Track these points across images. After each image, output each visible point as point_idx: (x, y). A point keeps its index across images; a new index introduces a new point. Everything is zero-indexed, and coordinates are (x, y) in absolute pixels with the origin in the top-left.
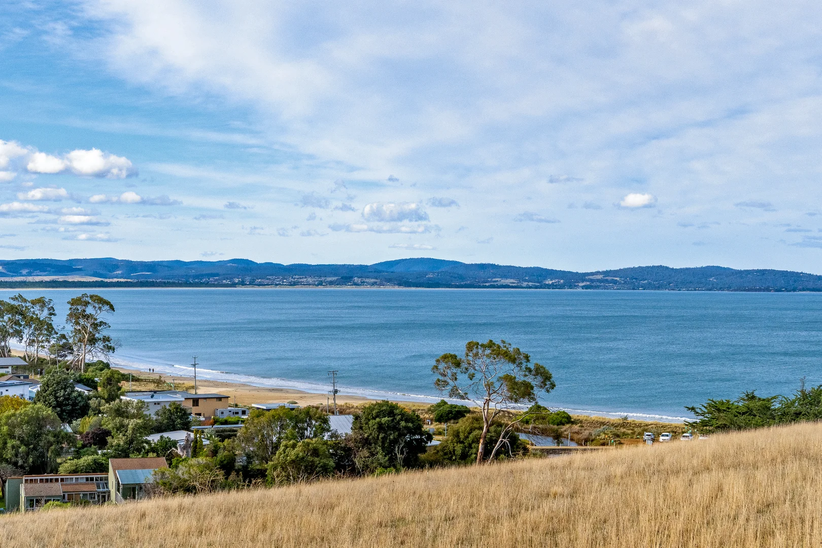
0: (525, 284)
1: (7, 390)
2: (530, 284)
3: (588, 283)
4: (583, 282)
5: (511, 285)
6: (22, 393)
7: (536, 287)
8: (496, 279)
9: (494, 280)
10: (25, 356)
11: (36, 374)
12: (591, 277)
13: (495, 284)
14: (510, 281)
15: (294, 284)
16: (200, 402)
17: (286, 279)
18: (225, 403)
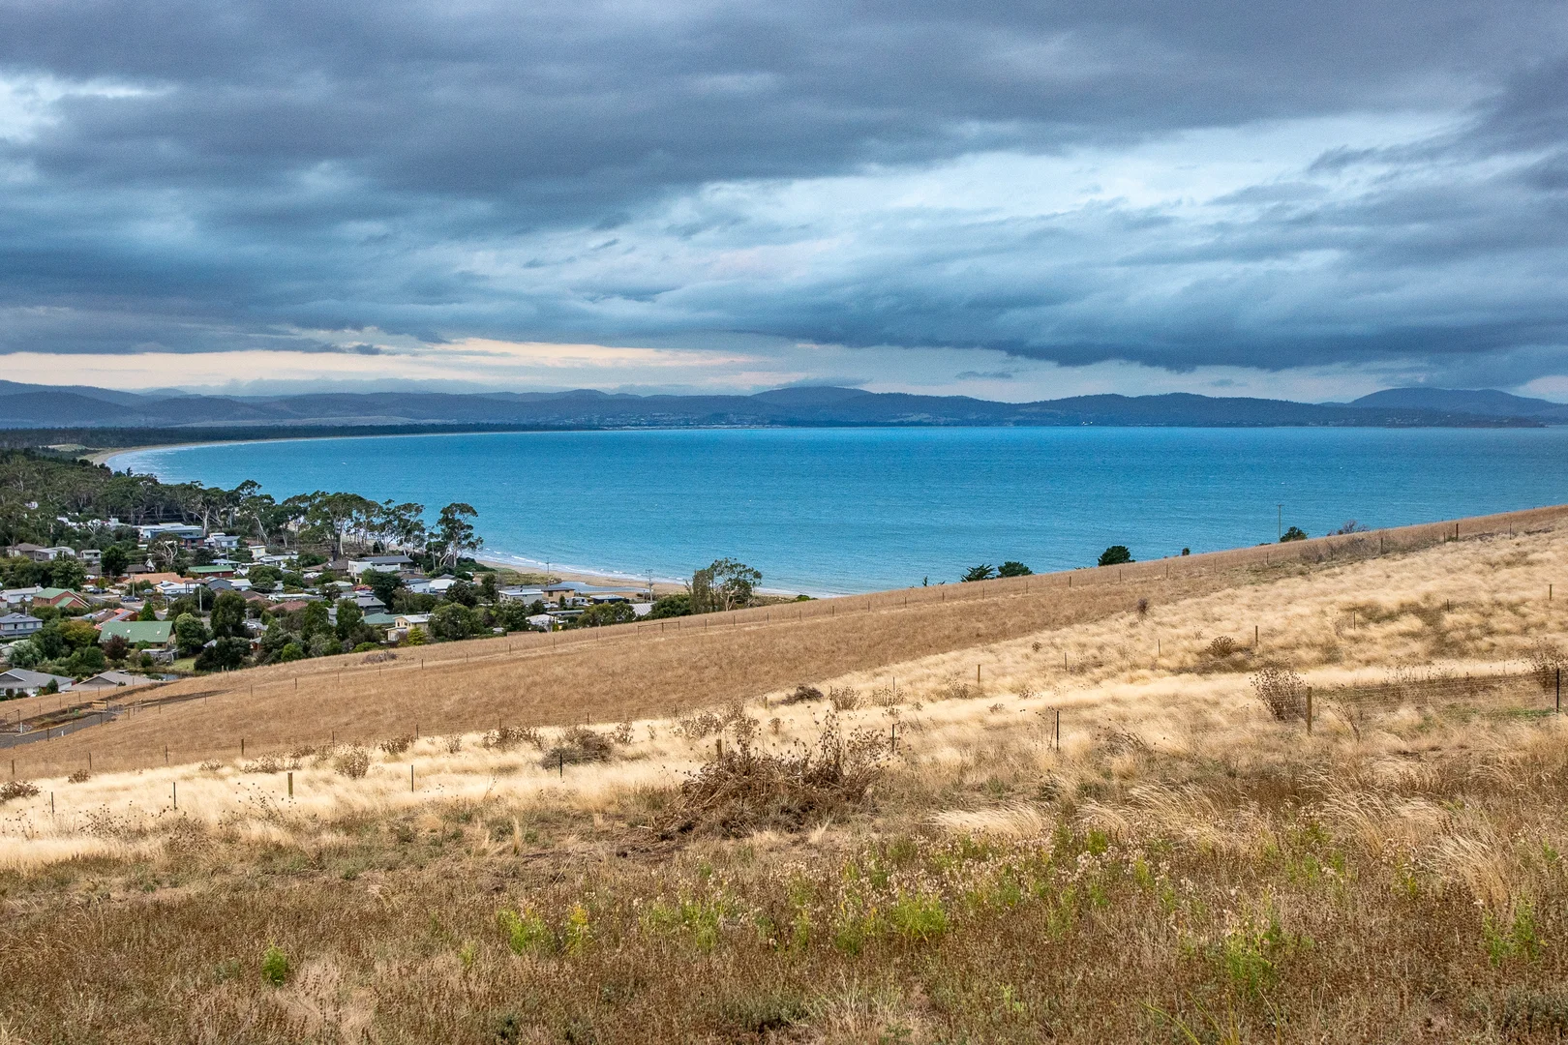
1: (415, 586)
9: (904, 414)
10: (407, 553)
13: (905, 420)
14: (923, 416)
15: (653, 424)
16: (554, 593)
17: (643, 417)
18: (572, 593)
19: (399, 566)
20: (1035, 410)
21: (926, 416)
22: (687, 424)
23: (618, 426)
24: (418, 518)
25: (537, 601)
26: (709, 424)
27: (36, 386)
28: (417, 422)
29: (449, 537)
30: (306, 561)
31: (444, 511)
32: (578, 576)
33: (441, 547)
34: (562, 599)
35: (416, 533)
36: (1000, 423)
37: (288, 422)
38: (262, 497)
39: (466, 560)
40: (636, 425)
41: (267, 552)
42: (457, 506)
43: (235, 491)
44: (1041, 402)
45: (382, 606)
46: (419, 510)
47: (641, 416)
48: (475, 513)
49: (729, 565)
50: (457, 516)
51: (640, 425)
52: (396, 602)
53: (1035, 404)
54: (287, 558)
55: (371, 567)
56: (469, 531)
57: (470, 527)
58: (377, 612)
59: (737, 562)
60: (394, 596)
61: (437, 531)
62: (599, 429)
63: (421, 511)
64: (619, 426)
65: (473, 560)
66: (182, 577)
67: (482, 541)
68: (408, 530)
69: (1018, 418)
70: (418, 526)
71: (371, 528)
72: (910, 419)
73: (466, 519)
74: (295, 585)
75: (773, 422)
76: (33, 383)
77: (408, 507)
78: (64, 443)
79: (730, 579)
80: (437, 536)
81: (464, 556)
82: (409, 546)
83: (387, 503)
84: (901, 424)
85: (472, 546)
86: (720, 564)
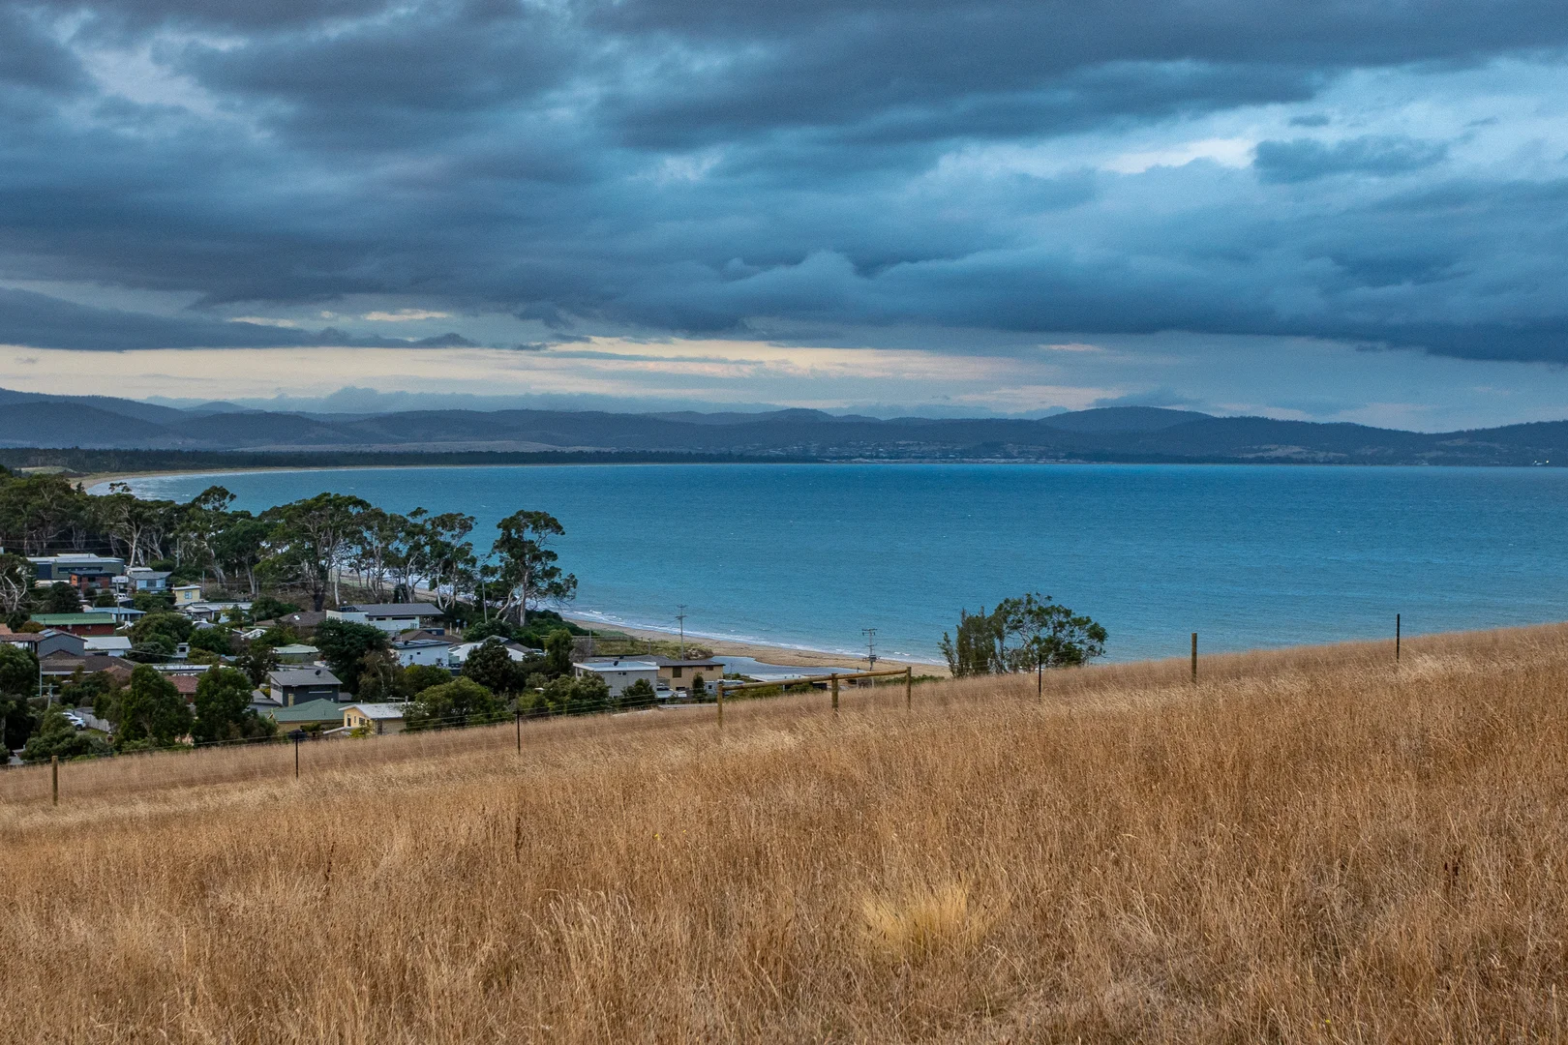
0: (1321, 455)
1: (419, 653)
2: (1332, 455)
3: (1440, 453)
4: (1430, 451)
5: (1294, 456)
6: (439, 657)
7: (1341, 462)
8: (1267, 447)
9: (1263, 447)
10: (437, 601)
11: (455, 626)
12: (1447, 443)
13: (1266, 455)
14: (1293, 450)
15: (896, 456)
16: (684, 671)
17: (882, 447)
18: (717, 673)
19: (417, 621)
20: (1460, 442)
21: (1297, 449)
22: (945, 456)
23: (844, 458)
24: (464, 540)
25: (640, 683)
26: (978, 456)
27: (38, 395)
28: (559, 449)
29: (513, 574)
30: (263, 613)
31: (506, 525)
32: (744, 650)
33: (502, 591)
34: (698, 682)
35: (461, 566)
36: (1410, 460)
37: (376, 448)
38: (236, 515)
39: (545, 614)
40: (871, 457)
41: (202, 596)
42: (528, 515)
43: (192, 505)
44: (1469, 432)
45: (333, 687)
46: (466, 527)
47: (879, 445)
48: (558, 529)
49: (1034, 608)
50: (528, 535)
51: (877, 457)
52: (365, 679)
53: (1459, 434)
54: (230, 606)
55: (365, 622)
56: (551, 564)
57: (552, 556)
58: (318, 697)
59: (1055, 603)
60: (363, 668)
61: (495, 562)
62: (818, 462)
63: (471, 528)
64: (849, 458)
65: (556, 616)
66: (14, 631)
67: (575, 583)
68: (446, 561)
69: (1433, 454)
70: (463, 552)
71: (391, 560)
72: (1273, 454)
73: (545, 540)
74: (212, 648)
75: (1071, 456)
76: (35, 391)
77: (447, 521)
78: (43, 465)
79: (1037, 640)
80: (493, 572)
81: (541, 607)
82: (446, 590)
83: (414, 514)
84: (1261, 461)
85: (558, 591)
86: (1016, 604)
